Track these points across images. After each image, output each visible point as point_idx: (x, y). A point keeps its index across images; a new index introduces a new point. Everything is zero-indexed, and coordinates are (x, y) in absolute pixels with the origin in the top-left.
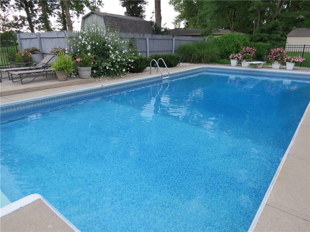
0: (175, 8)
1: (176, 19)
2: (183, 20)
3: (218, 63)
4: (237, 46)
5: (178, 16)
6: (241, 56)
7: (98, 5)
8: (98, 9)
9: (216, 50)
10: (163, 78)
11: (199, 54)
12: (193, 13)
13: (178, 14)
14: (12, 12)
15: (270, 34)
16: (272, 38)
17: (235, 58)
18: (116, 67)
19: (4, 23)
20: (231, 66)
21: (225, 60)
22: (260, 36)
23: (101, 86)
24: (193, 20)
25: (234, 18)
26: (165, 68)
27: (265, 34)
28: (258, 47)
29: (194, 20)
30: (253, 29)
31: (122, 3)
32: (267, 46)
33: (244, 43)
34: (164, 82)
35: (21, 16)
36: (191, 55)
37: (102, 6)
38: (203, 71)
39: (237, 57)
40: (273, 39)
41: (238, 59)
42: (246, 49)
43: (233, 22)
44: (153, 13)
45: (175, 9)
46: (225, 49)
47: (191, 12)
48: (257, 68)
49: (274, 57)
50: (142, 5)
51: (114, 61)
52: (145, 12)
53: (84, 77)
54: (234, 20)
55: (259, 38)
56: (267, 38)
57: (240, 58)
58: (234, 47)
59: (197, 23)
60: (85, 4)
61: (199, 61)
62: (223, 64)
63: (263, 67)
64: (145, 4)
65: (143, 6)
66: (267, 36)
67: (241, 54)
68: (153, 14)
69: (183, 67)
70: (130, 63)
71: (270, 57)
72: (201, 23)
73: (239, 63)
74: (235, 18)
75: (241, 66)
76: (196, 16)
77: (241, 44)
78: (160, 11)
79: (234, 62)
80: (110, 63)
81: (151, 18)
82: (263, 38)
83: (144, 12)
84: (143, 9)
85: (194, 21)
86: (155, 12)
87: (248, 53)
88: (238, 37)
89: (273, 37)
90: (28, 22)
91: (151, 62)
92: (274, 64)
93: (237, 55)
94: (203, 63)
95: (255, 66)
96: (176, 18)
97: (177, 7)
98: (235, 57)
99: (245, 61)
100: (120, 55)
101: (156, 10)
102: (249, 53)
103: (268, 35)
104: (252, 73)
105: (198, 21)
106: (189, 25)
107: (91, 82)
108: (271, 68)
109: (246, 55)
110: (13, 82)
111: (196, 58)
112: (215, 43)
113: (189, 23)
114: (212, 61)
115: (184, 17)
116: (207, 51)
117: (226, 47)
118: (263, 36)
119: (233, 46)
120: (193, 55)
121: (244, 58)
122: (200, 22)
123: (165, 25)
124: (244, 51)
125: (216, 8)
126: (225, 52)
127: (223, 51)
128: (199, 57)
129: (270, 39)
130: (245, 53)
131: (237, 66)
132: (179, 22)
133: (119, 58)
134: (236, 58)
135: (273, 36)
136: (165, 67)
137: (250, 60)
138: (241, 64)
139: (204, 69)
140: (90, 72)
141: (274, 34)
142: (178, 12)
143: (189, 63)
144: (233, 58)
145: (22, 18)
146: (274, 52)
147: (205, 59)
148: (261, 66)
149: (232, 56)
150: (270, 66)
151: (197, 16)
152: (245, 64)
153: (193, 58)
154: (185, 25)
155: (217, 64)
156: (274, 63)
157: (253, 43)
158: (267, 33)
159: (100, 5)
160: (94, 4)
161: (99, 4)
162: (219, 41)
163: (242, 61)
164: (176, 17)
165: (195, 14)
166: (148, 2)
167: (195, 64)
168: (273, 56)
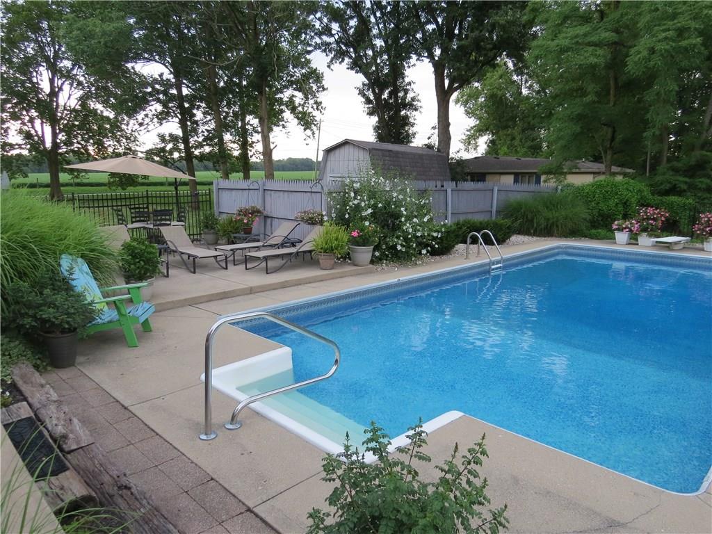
0: (466, 111)
1: (469, 133)
2: (485, 135)
3: (586, 237)
4: (625, 203)
5: (475, 127)
6: (636, 226)
7: (314, 109)
8: (313, 116)
9: (583, 212)
10: (493, 267)
11: (548, 219)
12: (507, 120)
13: (473, 122)
14: (154, 127)
15: (691, 177)
16: (697, 186)
17: (625, 228)
18: (412, 245)
19: (128, 145)
20: (615, 243)
21: (602, 232)
22: (670, 182)
23: (396, 280)
24: (506, 135)
25: (611, 144)
26: (494, 247)
27: (681, 179)
28: (670, 207)
29: (509, 135)
30: (647, 156)
31: (368, 108)
32: (690, 204)
33: (639, 197)
34: (493, 274)
35: (171, 135)
36: (532, 221)
37: (321, 112)
38: (558, 254)
39: (628, 228)
40: (700, 189)
41: (631, 231)
42: (646, 213)
43: (608, 152)
44: (434, 128)
45: (467, 113)
46: (600, 210)
47: (502, 120)
48: (673, 250)
49: (708, 229)
50: (408, 113)
51: (410, 236)
52: (415, 126)
53: (361, 264)
54: (611, 148)
55: (668, 186)
56: (684, 187)
57: (636, 229)
58: (619, 205)
59: (516, 142)
60: (287, 107)
61: (547, 231)
62: (598, 239)
63: (684, 248)
64: (416, 110)
65: (410, 114)
66: (686, 183)
67: (638, 222)
68: (433, 131)
69: (519, 244)
70: (434, 238)
71: (699, 229)
72: (527, 141)
73: (634, 239)
74: (613, 144)
75: (638, 244)
76: (514, 128)
77: (633, 200)
78: (449, 124)
79: (622, 237)
80: (401, 238)
81: (429, 138)
82: (677, 186)
83: (413, 125)
84: (411, 120)
85: (510, 138)
86: (437, 127)
87: (652, 219)
88: (625, 186)
89: (698, 184)
90: (183, 145)
91: (469, 236)
92: (709, 242)
93: (627, 223)
94: (556, 236)
95: (668, 246)
96: (467, 131)
97: (471, 109)
98: (624, 226)
99: (644, 234)
100: (420, 226)
101: (441, 123)
102: (654, 219)
103: (687, 180)
104: (664, 260)
105: (518, 138)
106: (499, 146)
107: (371, 272)
108: (703, 250)
109: (647, 224)
110: (246, 269)
111: (543, 226)
112: (577, 197)
113: (497, 142)
114: (574, 233)
115: (487, 130)
116: (563, 213)
117: (602, 205)
118: (677, 182)
119: (617, 204)
120: (535, 221)
121: (644, 230)
122: (523, 141)
123: (458, 152)
124: (643, 216)
125: (578, 129)
126: (600, 215)
127: (595, 212)
128: (547, 225)
129: (692, 187)
130: (644, 219)
131: (629, 244)
132: (475, 139)
133: (419, 231)
134: (627, 230)
135: (700, 182)
136: (493, 244)
137: (656, 233)
138: (637, 240)
139: (560, 250)
140: (370, 254)
141: (700, 178)
142: (473, 118)
143: (527, 237)
144: (620, 229)
145: (173, 138)
146: (706, 219)
147: (560, 229)
148: (681, 246)
149: (617, 225)
150: (698, 245)
151: (516, 128)
152: (646, 241)
153: (535, 225)
154: (488, 146)
155: (583, 239)
156: (708, 240)
157: (659, 198)
158: (686, 176)
159: (317, 109)
160: (306, 109)
161: (315, 107)
162: (587, 193)
163: (639, 234)
164: (469, 128)
165: (510, 123)
166: (421, 107)
167: (538, 238)
168: (706, 227)
